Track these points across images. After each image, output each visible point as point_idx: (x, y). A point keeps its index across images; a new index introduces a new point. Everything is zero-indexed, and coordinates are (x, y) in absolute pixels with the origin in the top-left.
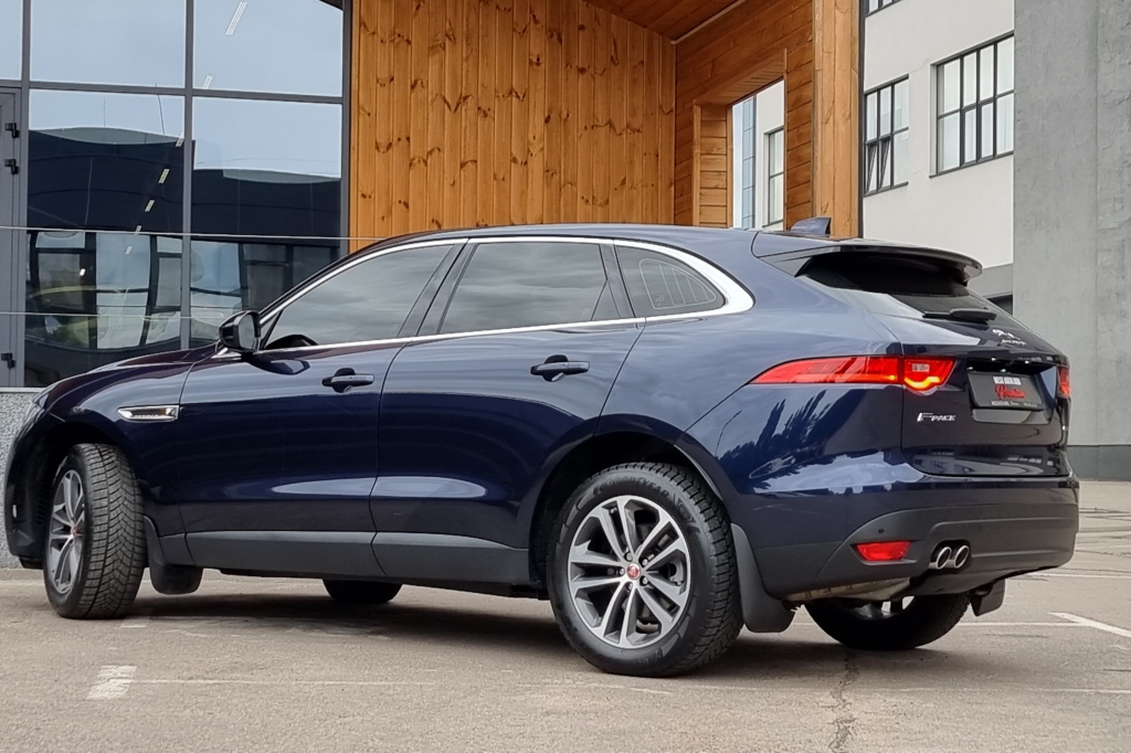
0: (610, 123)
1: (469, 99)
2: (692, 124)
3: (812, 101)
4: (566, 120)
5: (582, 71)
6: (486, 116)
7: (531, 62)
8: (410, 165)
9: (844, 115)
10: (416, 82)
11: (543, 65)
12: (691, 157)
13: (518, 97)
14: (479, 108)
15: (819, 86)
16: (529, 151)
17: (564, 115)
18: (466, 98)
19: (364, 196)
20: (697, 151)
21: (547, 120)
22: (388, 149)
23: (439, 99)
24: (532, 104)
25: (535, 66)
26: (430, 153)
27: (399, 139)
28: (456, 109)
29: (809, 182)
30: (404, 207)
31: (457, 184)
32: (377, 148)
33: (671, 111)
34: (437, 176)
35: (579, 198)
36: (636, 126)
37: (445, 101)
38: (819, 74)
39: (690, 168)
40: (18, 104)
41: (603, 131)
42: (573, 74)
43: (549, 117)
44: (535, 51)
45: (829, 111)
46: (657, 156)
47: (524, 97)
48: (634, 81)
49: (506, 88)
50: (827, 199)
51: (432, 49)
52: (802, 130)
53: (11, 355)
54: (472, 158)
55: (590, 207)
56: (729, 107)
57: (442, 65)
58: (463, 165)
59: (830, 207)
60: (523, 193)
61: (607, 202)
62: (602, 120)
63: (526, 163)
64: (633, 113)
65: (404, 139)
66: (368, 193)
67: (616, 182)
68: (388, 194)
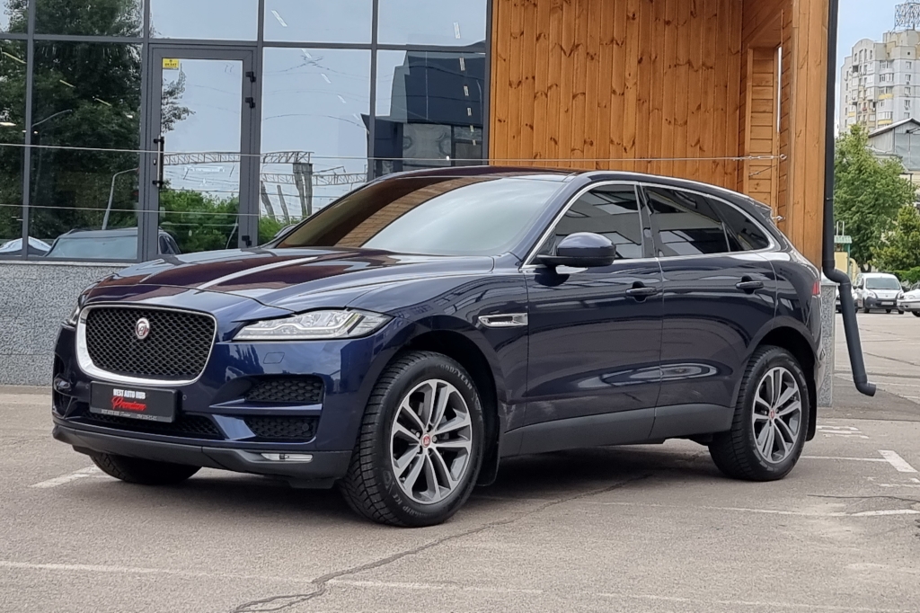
0: (689, 63)
1: (580, 47)
2: (747, 63)
3: (791, 52)
4: (655, 60)
5: (668, 23)
6: (592, 59)
7: (628, 17)
8: (535, 97)
9: (816, 62)
10: (540, 35)
11: (637, 20)
12: (745, 88)
13: (618, 44)
16: (625, 85)
17: (653, 57)
18: (578, 45)
19: (500, 121)
20: (750, 84)
21: (640, 61)
22: (518, 85)
23: (557, 47)
24: (628, 50)
25: (631, 21)
26: (550, 88)
27: (527, 78)
28: (570, 55)
29: (788, 113)
30: (529, 129)
31: (570, 110)
32: (510, 85)
33: (738, 52)
34: (555, 103)
35: (664, 120)
36: (709, 64)
37: (562, 48)
38: (796, 31)
39: (745, 97)
40: (255, 58)
41: (683, 70)
42: (661, 25)
43: (641, 59)
44: (632, 10)
45: (804, 58)
46: (726, 87)
47: (622, 44)
48: (709, 29)
49: (609, 38)
50: (801, 127)
51: (553, 10)
53: (249, 237)
54: (582, 91)
55: (672, 127)
57: (560, 21)
58: (574, 97)
60: (621, 117)
61: (686, 123)
62: (682, 60)
63: (623, 94)
64: (708, 54)
65: (530, 79)
66: (503, 118)
67: (693, 107)
68: (518, 118)
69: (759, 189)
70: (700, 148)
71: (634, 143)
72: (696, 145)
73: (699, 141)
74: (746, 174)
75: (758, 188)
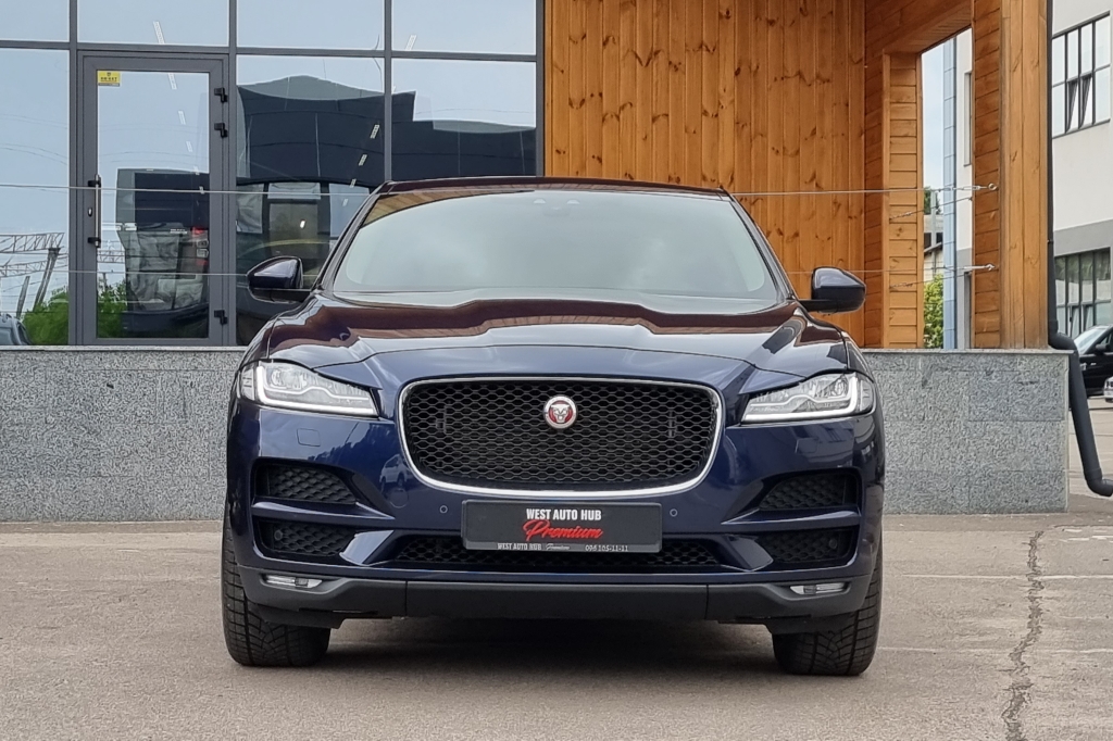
0: (799, 74)
1: (660, 54)
2: (881, 73)
3: (999, 49)
4: (756, 72)
5: (771, 23)
6: (677, 70)
7: (720, 16)
8: (603, 120)
9: (1032, 62)
10: (607, 39)
11: (732, 20)
12: (880, 106)
13: (708, 50)
14: (670, 63)
15: (1007, 34)
16: (719, 104)
17: (754, 67)
18: (656, 53)
19: (558, 151)
20: (886, 100)
21: (737, 73)
22: (581, 105)
23: (631, 56)
24: (722, 57)
25: (725, 20)
26: (622, 108)
27: (592, 95)
28: (647, 64)
29: (997, 130)
30: (597, 162)
31: (649, 138)
32: (571, 104)
33: (861, 60)
34: (629, 129)
35: (770, 149)
36: (826, 76)
37: (637, 56)
38: (1007, 23)
39: (879, 117)
40: (226, 69)
41: (793, 82)
42: (763, 24)
43: (739, 69)
44: (725, 4)
45: (1017, 59)
46: (847, 105)
47: (714, 50)
48: (823, 31)
49: (696, 42)
50: (1016, 146)
51: (623, 6)
52: (990, 78)
53: (223, 312)
54: (664, 112)
55: (780, 158)
56: (918, 55)
57: (633, 21)
58: (654, 120)
59: (1019, 154)
60: (714, 146)
61: (798, 152)
62: (791, 71)
63: (717, 116)
64: (822, 64)
65: (596, 95)
66: (563, 149)
67: (806, 132)
68: (582, 150)
69: (904, 235)
70: (817, 185)
71: (732, 179)
72: (812, 180)
73: (814, 177)
74: (885, 217)
75: (902, 234)
